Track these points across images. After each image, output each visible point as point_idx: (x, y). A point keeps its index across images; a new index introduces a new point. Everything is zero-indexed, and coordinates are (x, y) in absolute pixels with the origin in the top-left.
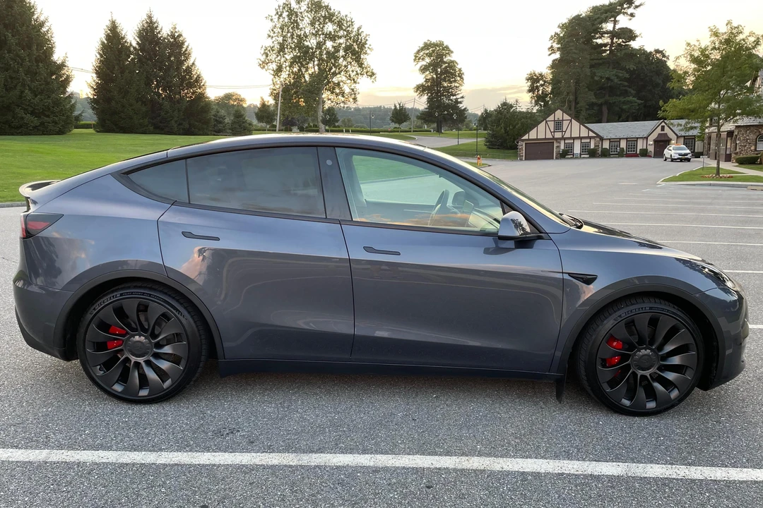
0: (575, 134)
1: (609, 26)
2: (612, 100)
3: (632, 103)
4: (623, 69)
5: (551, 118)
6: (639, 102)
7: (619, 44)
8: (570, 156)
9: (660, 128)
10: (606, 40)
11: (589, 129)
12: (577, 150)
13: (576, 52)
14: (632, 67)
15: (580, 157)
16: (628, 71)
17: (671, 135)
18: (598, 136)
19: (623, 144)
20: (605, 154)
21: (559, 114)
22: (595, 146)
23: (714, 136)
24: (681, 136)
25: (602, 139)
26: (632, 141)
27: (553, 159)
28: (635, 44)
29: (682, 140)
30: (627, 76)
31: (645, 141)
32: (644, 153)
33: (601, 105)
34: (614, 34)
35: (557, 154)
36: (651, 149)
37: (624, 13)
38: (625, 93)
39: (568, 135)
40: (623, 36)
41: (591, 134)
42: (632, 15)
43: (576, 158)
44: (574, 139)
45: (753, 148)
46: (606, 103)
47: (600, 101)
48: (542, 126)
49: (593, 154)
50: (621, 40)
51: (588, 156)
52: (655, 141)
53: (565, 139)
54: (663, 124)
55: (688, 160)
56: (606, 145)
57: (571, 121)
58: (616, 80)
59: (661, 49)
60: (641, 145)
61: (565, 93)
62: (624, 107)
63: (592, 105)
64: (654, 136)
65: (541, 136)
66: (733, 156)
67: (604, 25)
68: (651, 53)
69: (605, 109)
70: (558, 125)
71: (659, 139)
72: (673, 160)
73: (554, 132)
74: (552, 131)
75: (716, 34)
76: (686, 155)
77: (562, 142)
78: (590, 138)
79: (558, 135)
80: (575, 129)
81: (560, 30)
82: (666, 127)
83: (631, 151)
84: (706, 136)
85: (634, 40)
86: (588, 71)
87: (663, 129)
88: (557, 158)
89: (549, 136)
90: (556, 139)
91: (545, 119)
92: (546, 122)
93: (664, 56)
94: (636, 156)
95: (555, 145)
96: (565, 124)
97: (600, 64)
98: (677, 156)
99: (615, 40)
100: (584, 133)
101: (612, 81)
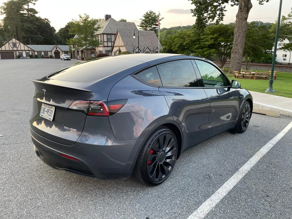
0: (23, 49)
1: (26, 7)
2: (32, 36)
3: (40, 38)
4: (35, 24)
5: (11, 41)
6: (43, 37)
7: (31, 14)
8: (22, 58)
9: (55, 48)
10: (25, 12)
11: (28, 47)
12: (24, 55)
13: (14, 15)
14: (38, 24)
15: (26, 58)
16: (37, 25)
17: (60, 51)
18: (32, 50)
19: (43, 53)
20: (36, 57)
21: (14, 40)
22: (32, 54)
23: (76, 51)
24: (63, 51)
25: (34, 51)
26: (46, 53)
27: (14, 59)
28: (37, 15)
29: (64, 52)
30: (36, 27)
31: (51, 52)
32: (51, 57)
33: (28, 38)
34: (28, 10)
35: (16, 57)
36: (54, 55)
37: (31, 3)
38: (37, 34)
39: (19, 49)
40: (32, 11)
41: (29, 49)
42: (34, 4)
43: (25, 58)
44: (22, 51)
45: (90, 56)
46: (30, 37)
47: (27, 36)
48: (7, 45)
49: (31, 57)
50: (31, 13)
51: (29, 58)
52: (54, 53)
53: (18, 51)
54: (56, 46)
55: (70, 60)
56: (36, 53)
57: (20, 43)
58: (33, 28)
59: (47, 19)
60: (49, 54)
61: (12, 32)
62: (38, 39)
63: (24, 37)
64: (54, 51)
65: (7, 49)
66: (84, 58)
67: (24, 6)
68: (43, 19)
69: (30, 39)
70: (14, 45)
71: (56, 52)
72: (65, 60)
73: (13, 47)
74: (12, 47)
75: (81, 17)
76: (69, 58)
77: (17, 52)
78: (29, 50)
79: (15, 49)
80: (22, 47)
81: (4, 5)
82: (57, 48)
83: (46, 56)
84: (72, 51)
85: (37, 14)
86: (20, 23)
87: (56, 48)
88: (16, 58)
89: (11, 49)
90: (15, 51)
91: (8, 42)
92: (9, 43)
93: (48, 21)
94: (48, 58)
95: (14, 53)
96: (18, 44)
97: (25, 21)
98: (66, 58)
99: (29, 13)
100: (26, 48)
101: (31, 28)
